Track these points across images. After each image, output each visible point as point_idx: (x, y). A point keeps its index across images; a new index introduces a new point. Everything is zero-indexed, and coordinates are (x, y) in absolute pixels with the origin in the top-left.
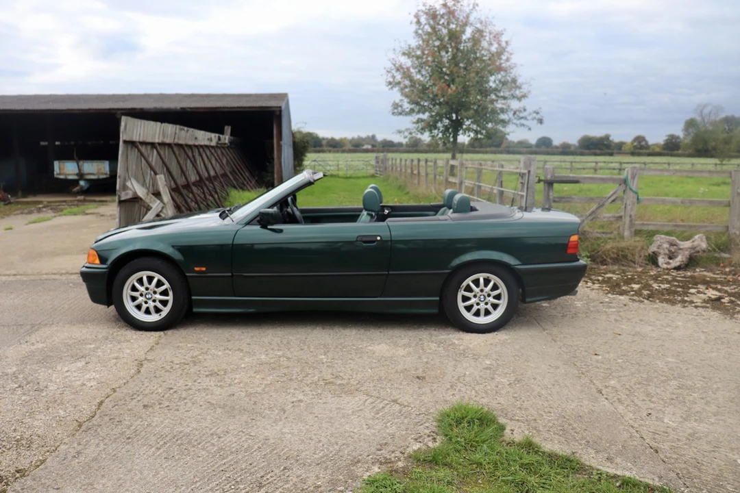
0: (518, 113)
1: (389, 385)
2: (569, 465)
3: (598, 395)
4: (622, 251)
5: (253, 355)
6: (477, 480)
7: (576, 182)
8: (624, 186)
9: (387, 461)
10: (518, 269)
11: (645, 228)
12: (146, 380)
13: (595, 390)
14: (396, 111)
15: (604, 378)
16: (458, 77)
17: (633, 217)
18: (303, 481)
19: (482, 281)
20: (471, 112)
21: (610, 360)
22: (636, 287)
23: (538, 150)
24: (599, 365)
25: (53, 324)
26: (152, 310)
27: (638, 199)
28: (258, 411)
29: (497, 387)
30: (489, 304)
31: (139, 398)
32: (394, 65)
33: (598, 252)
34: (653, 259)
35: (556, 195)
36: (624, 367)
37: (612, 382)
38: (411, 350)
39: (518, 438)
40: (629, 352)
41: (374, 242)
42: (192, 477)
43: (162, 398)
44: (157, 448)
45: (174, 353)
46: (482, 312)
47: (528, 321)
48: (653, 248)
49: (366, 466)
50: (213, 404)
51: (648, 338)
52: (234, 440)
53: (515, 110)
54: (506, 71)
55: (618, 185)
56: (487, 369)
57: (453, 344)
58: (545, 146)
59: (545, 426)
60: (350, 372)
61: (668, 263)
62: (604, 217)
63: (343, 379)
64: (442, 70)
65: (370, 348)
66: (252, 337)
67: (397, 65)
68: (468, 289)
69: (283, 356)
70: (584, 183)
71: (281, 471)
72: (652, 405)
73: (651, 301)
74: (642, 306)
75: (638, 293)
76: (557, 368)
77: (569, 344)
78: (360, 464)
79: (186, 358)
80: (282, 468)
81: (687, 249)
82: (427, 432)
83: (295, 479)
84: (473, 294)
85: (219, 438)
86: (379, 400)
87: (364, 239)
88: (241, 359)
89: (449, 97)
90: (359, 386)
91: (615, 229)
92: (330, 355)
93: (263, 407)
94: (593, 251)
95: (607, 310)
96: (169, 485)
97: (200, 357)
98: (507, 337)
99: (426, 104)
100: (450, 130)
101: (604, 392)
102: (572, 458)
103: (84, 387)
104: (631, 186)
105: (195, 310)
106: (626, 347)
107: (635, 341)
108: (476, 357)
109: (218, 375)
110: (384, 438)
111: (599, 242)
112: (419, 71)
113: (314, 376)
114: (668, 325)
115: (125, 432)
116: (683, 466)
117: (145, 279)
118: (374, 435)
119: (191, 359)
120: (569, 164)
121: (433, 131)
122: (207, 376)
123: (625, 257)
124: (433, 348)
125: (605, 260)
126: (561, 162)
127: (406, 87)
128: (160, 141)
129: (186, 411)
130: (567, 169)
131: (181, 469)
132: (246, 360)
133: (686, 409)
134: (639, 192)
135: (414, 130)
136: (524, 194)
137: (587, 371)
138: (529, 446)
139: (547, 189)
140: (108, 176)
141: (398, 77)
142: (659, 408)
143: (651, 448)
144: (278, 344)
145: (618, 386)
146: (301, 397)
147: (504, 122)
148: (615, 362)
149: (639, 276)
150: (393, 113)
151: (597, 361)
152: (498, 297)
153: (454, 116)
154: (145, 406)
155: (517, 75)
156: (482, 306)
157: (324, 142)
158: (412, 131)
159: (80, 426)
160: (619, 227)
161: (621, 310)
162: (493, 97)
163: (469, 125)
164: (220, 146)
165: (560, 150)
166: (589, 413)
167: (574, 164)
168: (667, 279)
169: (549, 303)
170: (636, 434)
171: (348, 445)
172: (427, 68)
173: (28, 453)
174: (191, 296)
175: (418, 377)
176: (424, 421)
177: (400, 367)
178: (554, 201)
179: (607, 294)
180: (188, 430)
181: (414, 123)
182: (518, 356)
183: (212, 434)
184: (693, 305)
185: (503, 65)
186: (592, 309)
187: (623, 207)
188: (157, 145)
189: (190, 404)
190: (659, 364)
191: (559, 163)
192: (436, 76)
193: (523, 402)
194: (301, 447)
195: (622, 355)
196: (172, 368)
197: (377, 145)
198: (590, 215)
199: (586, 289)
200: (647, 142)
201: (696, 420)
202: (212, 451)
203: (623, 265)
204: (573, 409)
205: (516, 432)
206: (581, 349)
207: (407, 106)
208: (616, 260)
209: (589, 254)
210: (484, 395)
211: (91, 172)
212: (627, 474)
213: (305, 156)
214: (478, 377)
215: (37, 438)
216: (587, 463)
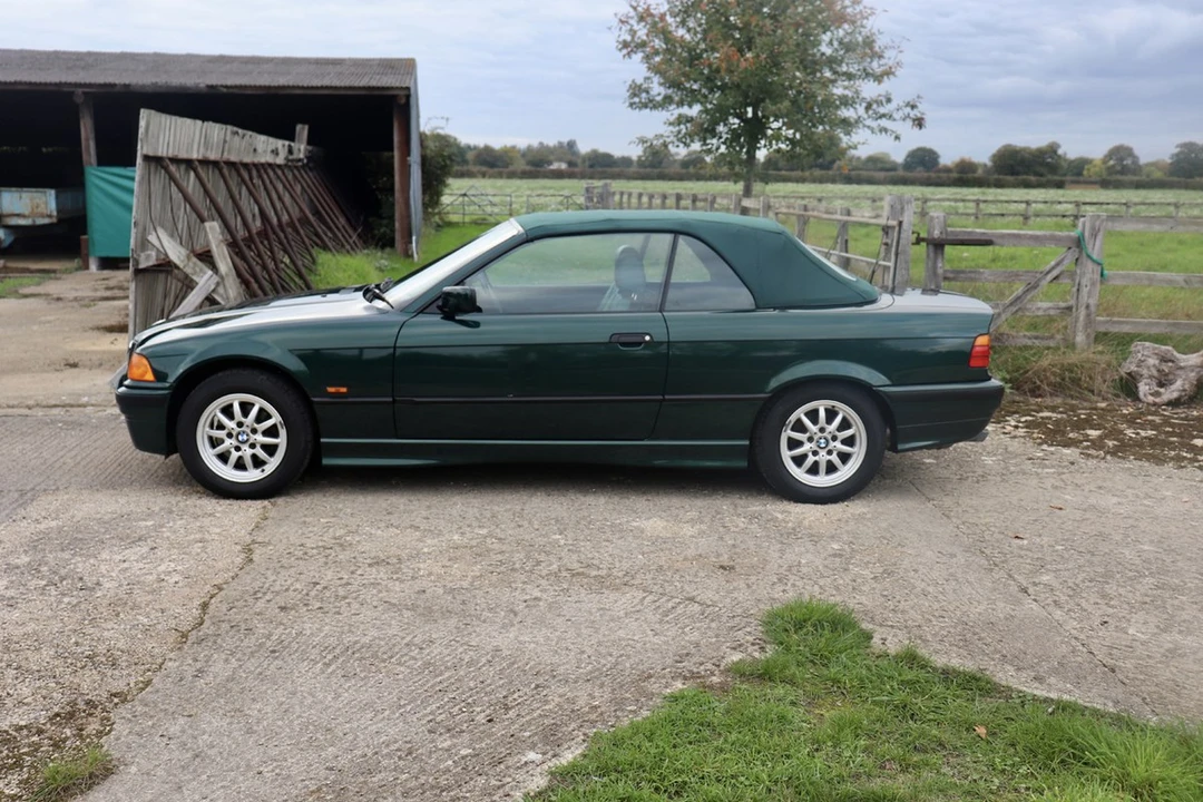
0: (875, 106)
1: (677, 577)
2: (975, 684)
3: (1020, 595)
4: (1072, 372)
5: (439, 535)
6: (834, 702)
7: (987, 242)
8: (1077, 250)
9: (694, 676)
10: (885, 392)
11: (1115, 329)
12: (269, 572)
13: (1016, 589)
14: (636, 100)
15: (1031, 572)
16: (760, 34)
17: (1093, 309)
18: (572, 701)
19: (822, 414)
20: (787, 103)
21: (1042, 546)
22: (1094, 433)
23: (909, 175)
24: (1023, 553)
25: (58, 489)
26: (248, 461)
27: (1102, 275)
28: (473, 613)
29: (855, 581)
30: (835, 453)
31: (267, 598)
32: (635, 9)
33: (1027, 372)
34: (1128, 387)
35: (948, 267)
36: (1066, 556)
37: (1045, 578)
38: (704, 527)
39: (893, 649)
40: (1075, 535)
41: (640, 344)
42: (395, 699)
43: (307, 598)
44: (325, 664)
45: (300, 531)
46: (823, 467)
47: (900, 486)
48: (1130, 366)
49: (664, 681)
50: (395, 605)
51: (1110, 516)
52: (447, 652)
53: (869, 100)
54: (853, 22)
55: (1065, 249)
56: (835, 555)
57: (775, 519)
58: (923, 168)
59: (935, 635)
60: (610, 559)
61: (1157, 394)
62: (1039, 309)
63: (599, 568)
64: (727, 19)
65: (635, 524)
66: (429, 507)
67: (640, 9)
68: (799, 427)
69: (490, 535)
70: (1002, 246)
71: (533, 690)
72: (1111, 611)
73: (1120, 457)
74: (1103, 464)
75: (1097, 444)
76: (953, 556)
77: (970, 521)
78: (653, 679)
79: (325, 539)
80: (533, 686)
81: (1192, 368)
82: (750, 638)
83: (557, 700)
84: (808, 435)
85: (421, 649)
86: (665, 598)
87: (623, 339)
88: (419, 540)
89: (742, 76)
90: (626, 579)
91: (1058, 331)
92: (570, 535)
93: (478, 608)
94: (1017, 371)
95: (1040, 470)
96: (362, 709)
97: (348, 538)
98: (864, 510)
99: (695, 87)
100: (742, 140)
101: (1031, 591)
102: (979, 675)
103: (164, 584)
104: (1090, 251)
105: (326, 461)
106: (1070, 528)
107: (1087, 519)
108: (816, 539)
109: (388, 563)
110: (684, 647)
111: (1026, 354)
112: (683, 23)
113: (551, 565)
114: (1148, 496)
115: (264, 643)
116: (1154, 689)
117: (236, 408)
118: (666, 643)
119: (334, 541)
120: (972, 205)
121: (708, 141)
122: (370, 565)
123: (1076, 381)
124: (742, 525)
125: (1039, 388)
126: (956, 200)
127: (657, 53)
128: (200, 157)
129: (355, 614)
130: (968, 215)
131: (374, 690)
132: (429, 541)
133: (1165, 616)
134: (1105, 262)
135: (672, 138)
136: (891, 264)
137: (1003, 562)
138: (911, 658)
139: (932, 255)
140: (54, 220)
141: (642, 32)
142: (1120, 615)
143: (1104, 666)
144: (477, 518)
145: (1055, 584)
146: (537, 593)
147: (847, 125)
148: (1051, 549)
149: (1100, 417)
150: (631, 105)
151: (1021, 548)
152: (850, 441)
153: (750, 110)
154: (283, 609)
155: (874, 30)
156: (823, 457)
157: (470, 156)
158: (668, 140)
159: (184, 636)
160: (1066, 328)
161: (1065, 470)
162: (828, 74)
163: (780, 129)
164: (291, 165)
165: (955, 175)
166: (1007, 619)
167: (982, 206)
168: (1154, 421)
169: (936, 458)
170: (1081, 648)
171: (629, 657)
172: (699, 15)
173: (116, 672)
174: (317, 436)
175: (722, 567)
176: (743, 624)
177: (691, 552)
178: (946, 279)
179: (1040, 444)
180: (366, 640)
181: (671, 124)
182: (884, 538)
183: (407, 645)
184: (1196, 464)
185: (849, 10)
186: (1012, 468)
187: (1075, 289)
188: (197, 163)
189: (355, 606)
190: (1127, 553)
191: (953, 204)
192: (716, 32)
193: (899, 602)
194: (556, 659)
195: (1064, 540)
196: (306, 553)
197: (579, 161)
198: (1011, 304)
199: (1002, 436)
200: (1135, 159)
201: (1180, 632)
202: (415, 666)
203: (1072, 397)
204: (980, 614)
205: (890, 641)
206: (992, 529)
207: (658, 89)
208: (1059, 388)
209: (1008, 377)
210: (834, 592)
211: (17, 212)
212: (1066, 697)
213: (446, 186)
214: (821, 567)
215: (119, 653)
216: (1004, 683)
